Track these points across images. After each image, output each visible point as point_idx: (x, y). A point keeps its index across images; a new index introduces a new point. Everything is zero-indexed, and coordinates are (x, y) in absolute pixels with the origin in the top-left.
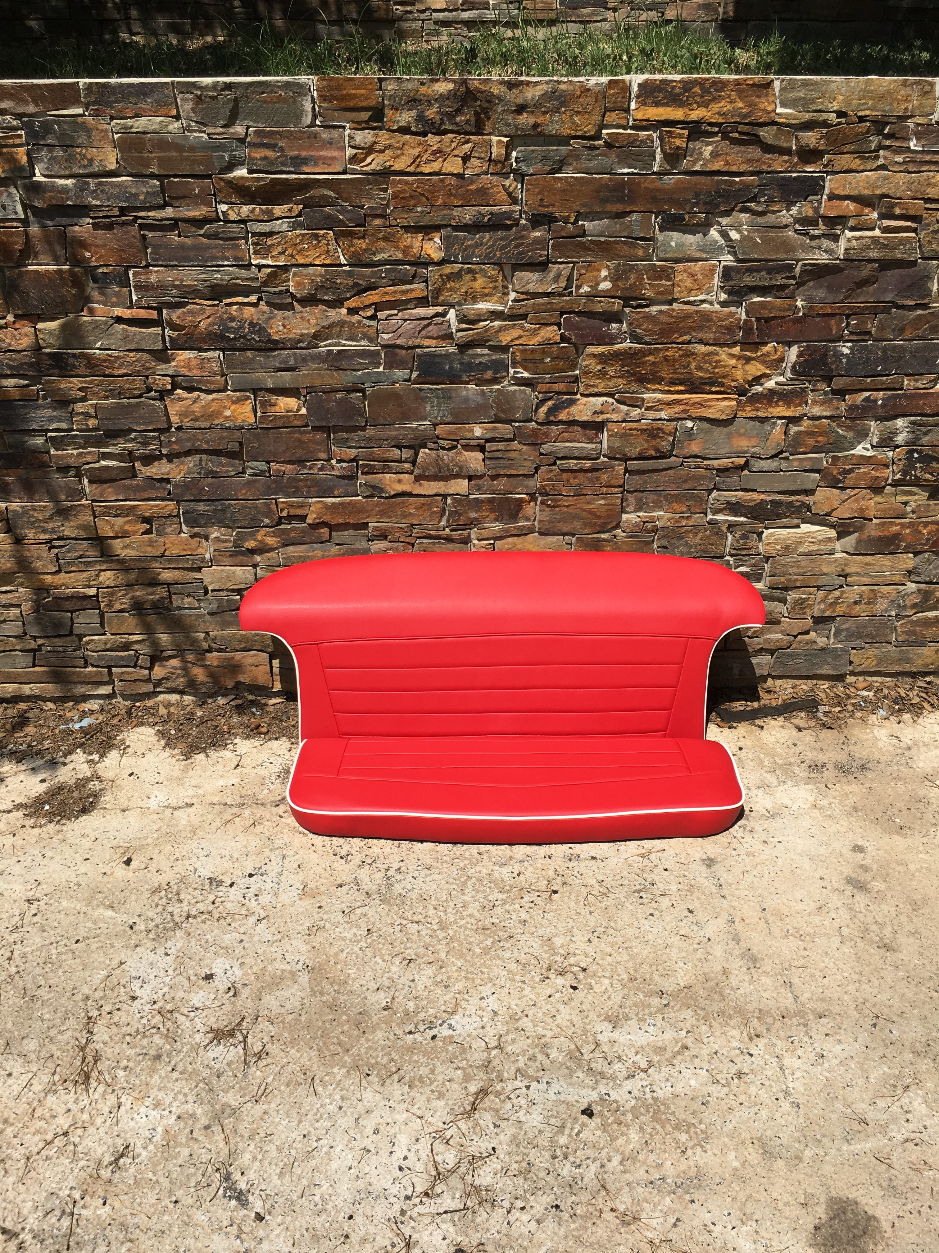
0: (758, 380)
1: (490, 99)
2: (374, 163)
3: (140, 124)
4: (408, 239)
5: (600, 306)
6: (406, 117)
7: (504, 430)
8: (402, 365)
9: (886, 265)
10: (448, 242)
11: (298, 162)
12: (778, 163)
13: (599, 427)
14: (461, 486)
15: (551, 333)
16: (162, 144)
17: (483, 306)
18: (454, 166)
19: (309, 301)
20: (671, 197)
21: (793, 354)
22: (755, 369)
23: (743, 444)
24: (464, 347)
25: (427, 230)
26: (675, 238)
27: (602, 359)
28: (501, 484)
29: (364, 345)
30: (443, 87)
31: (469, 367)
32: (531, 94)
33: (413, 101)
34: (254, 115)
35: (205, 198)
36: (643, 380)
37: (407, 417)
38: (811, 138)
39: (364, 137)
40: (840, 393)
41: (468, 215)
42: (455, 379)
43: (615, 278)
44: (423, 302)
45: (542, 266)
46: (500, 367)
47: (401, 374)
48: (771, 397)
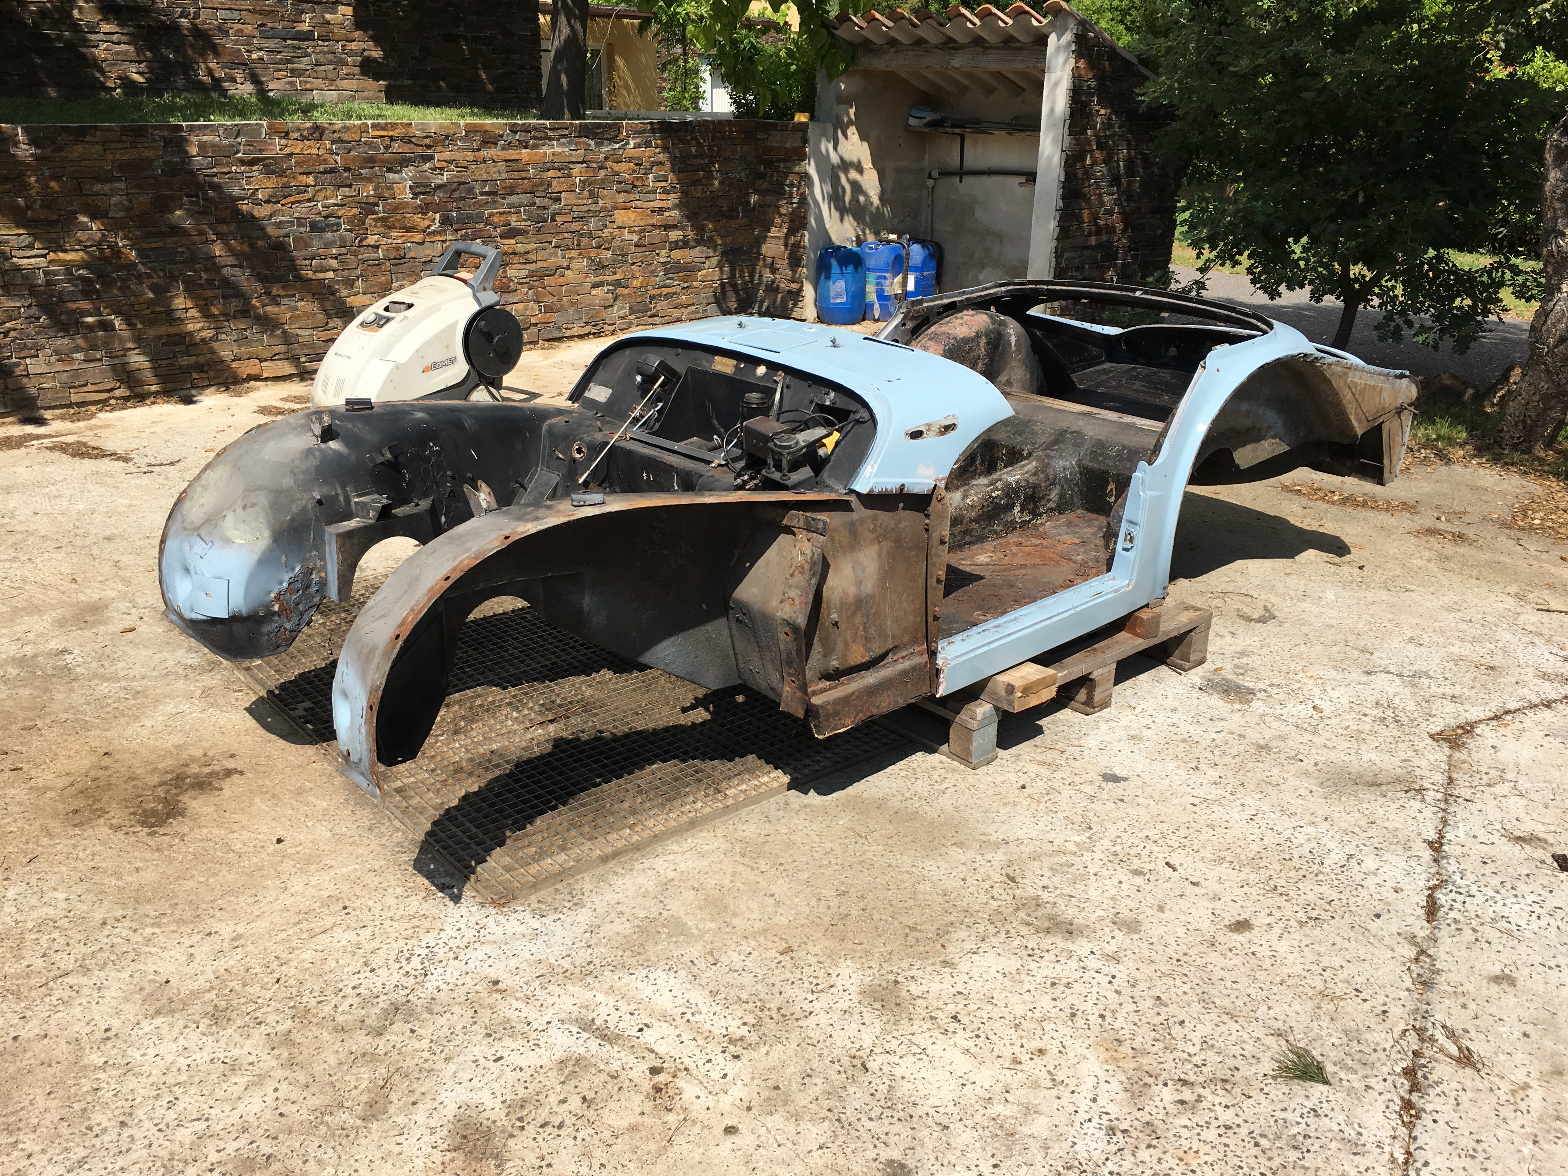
0: (429, 227)
1: (324, 129)
2: (287, 151)
3: (205, 138)
4: (301, 178)
5: (372, 200)
6: (296, 135)
7: (344, 251)
8: (303, 225)
9: (460, 184)
10: (316, 178)
11: (261, 151)
12: (419, 150)
13: (377, 247)
14: (330, 274)
15: (355, 211)
16: (213, 145)
17: (331, 201)
18: (315, 151)
19: (268, 202)
20: (387, 161)
21: (438, 216)
22: (427, 223)
23: (428, 252)
24: (326, 217)
25: (308, 174)
26: (391, 176)
27: (376, 220)
28: (346, 273)
29: (288, 218)
30: (308, 125)
31: (328, 225)
32: (337, 127)
33: (299, 130)
34: (245, 135)
35: (228, 164)
36: (390, 228)
37: (307, 246)
38: (428, 141)
39: (284, 142)
40: (457, 230)
41: (321, 168)
42: (323, 230)
43: (375, 190)
44: (309, 200)
45: (350, 186)
46: (338, 225)
47: (302, 229)
48: (434, 233)
